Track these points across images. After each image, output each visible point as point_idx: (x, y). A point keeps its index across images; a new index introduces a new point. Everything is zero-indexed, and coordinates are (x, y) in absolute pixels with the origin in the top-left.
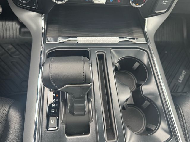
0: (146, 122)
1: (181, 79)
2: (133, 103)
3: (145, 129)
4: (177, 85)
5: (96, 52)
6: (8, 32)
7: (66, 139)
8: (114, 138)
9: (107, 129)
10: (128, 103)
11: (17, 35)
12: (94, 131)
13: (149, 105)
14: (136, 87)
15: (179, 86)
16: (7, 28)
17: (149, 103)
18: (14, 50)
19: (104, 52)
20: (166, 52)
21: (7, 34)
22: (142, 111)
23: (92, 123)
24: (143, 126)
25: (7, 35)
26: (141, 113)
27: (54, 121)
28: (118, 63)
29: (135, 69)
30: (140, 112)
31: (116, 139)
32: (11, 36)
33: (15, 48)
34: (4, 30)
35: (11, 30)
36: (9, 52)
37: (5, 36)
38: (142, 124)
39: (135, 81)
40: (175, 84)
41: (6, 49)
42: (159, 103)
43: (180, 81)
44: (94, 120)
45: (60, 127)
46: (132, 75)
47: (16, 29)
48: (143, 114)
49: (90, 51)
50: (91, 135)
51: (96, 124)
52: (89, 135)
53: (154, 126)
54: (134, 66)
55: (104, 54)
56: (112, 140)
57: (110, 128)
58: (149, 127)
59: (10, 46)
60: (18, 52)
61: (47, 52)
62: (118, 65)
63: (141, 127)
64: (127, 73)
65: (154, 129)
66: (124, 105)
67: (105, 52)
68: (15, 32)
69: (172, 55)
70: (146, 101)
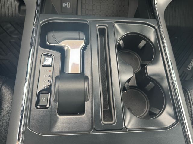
0: (149, 106)
1: (190, 67)
2: (136, 85)
3: (148, 113)
4: (186, 73)
5: (97, 25)
6: (7, 10)
7: (58, 118)
8: (112, 120)
9: (104, 110)
10: (130, 84)
11: (17, 14)
12: (90, 111)
13: (154, 87)
14: (140, 68)
15: (188, 74)
16: (6, 6)
17: (154, 85)
18: (12, 29)
19: (105, 26)
20: (176, 38)
21: (5, 11)
22: (145, 95)
23: (87, 102)
24: (146, 110)
25: (5, 13)
26: (144, 97)
27: (45, 98)
28: (122, 40)
29: (141, 48)
30: (143, 95)
31: (113, 121)
32: (10, 14)
33: (14, 27)
34: (3, 8)
35: (10, 8)
36: (8, 32)
37: (3, 14)
38: (145, 108)
39: (140, 62)
40: (184, 71)
41: (4, 28)
42: (165, 84)
43: (189, 69)
44: (90, 99)
45: (52, 105)
46: (137, 56)
47: (15, 7)
48: (147, 97)
49: (90, 24)
50: (86, 115)
51: (92, 103)
52: (84, 115)
53: (158, 109)
54: (139, 45)
55: (106, 28)
56: (109, 121)
57: (108, 109)
58: (153, 111)
59: (9, 25)
60: (17, 32)
61: (41, 23)
62: (121, 42)
63: (144, 112)
64: (132, 53)
65: (157, 113)
66: (125, 85)
67: (107, 26)
68: (14, 10)
69: (182, 41)
70: (151, 82)
